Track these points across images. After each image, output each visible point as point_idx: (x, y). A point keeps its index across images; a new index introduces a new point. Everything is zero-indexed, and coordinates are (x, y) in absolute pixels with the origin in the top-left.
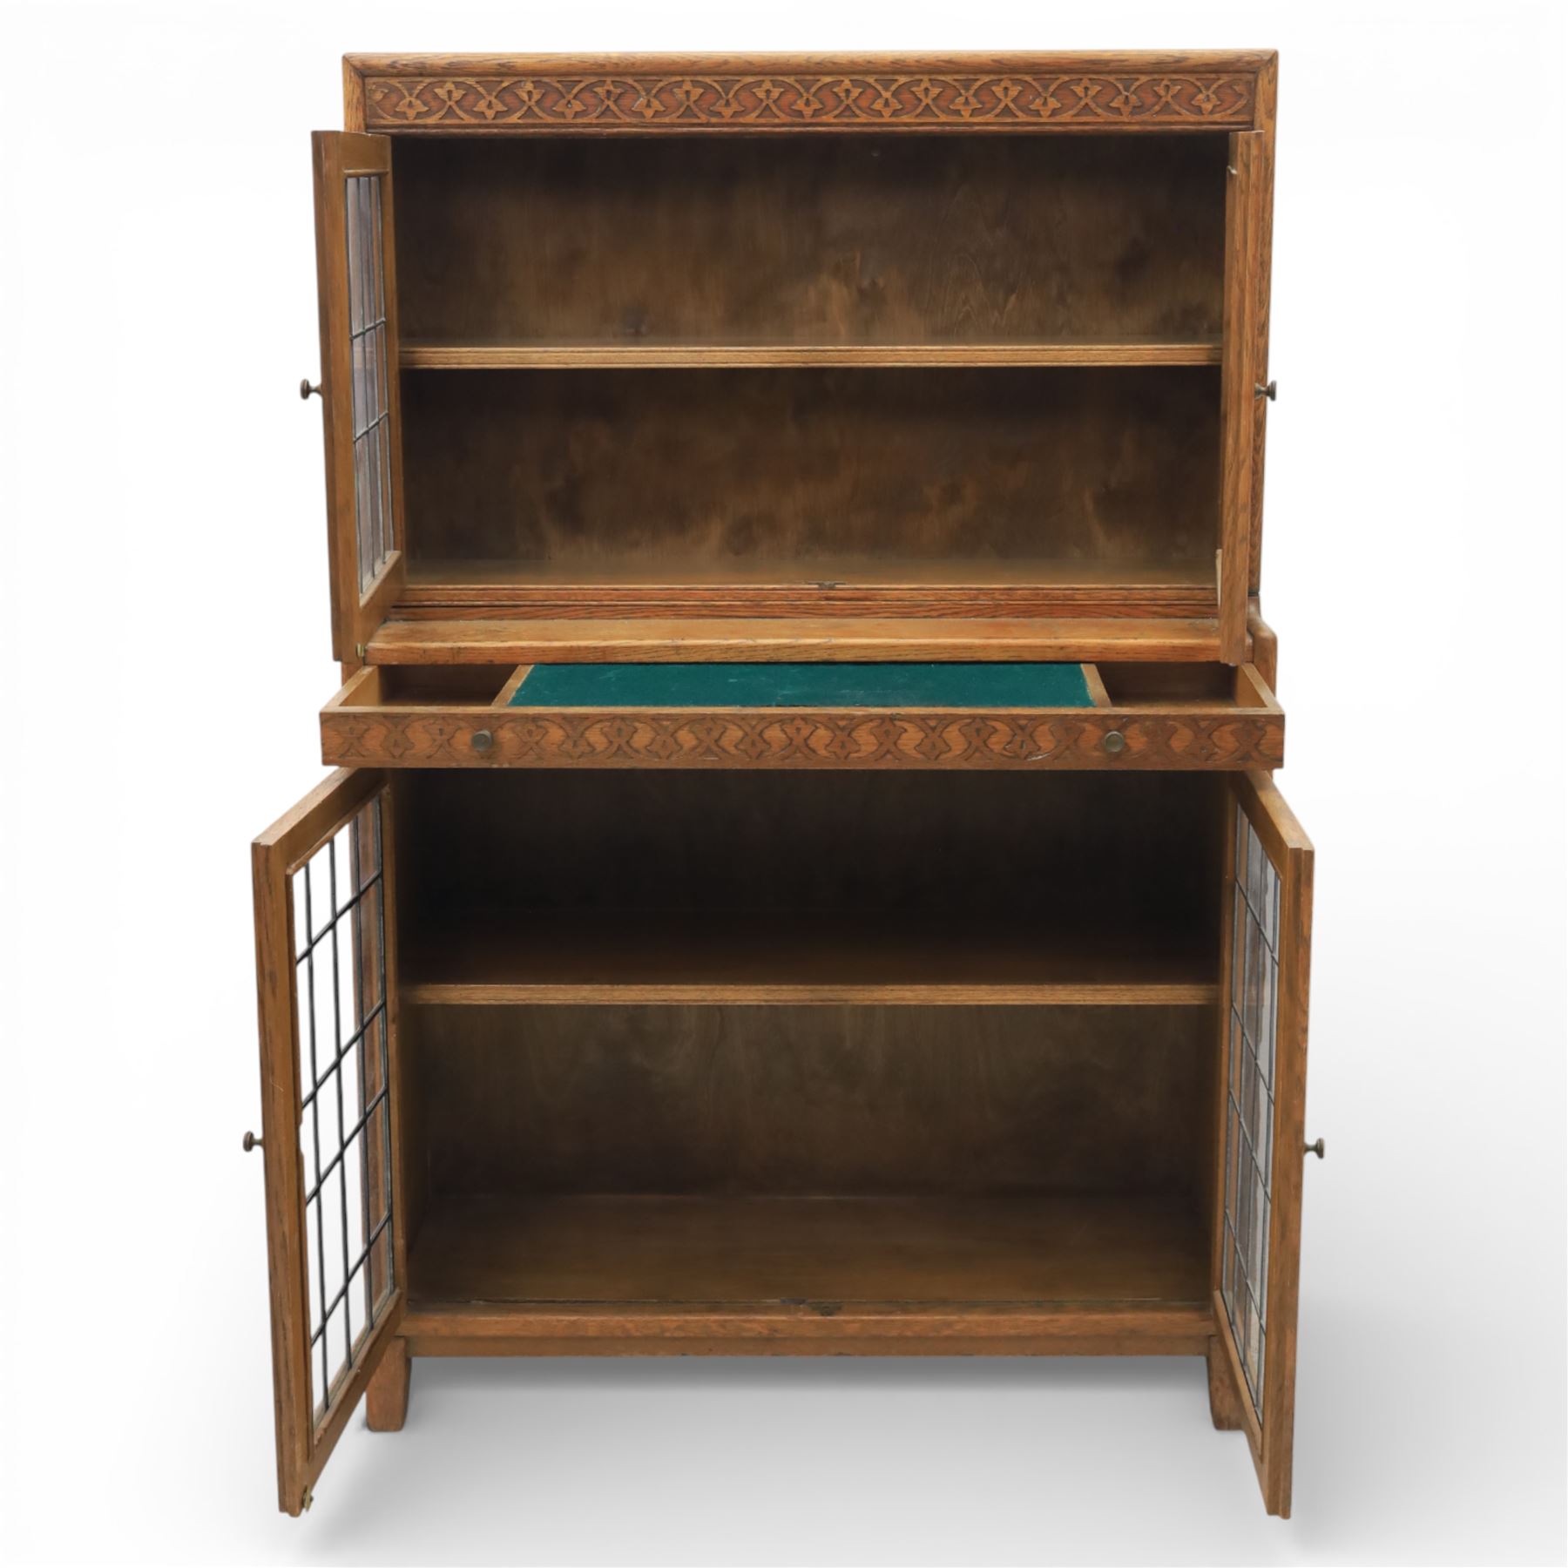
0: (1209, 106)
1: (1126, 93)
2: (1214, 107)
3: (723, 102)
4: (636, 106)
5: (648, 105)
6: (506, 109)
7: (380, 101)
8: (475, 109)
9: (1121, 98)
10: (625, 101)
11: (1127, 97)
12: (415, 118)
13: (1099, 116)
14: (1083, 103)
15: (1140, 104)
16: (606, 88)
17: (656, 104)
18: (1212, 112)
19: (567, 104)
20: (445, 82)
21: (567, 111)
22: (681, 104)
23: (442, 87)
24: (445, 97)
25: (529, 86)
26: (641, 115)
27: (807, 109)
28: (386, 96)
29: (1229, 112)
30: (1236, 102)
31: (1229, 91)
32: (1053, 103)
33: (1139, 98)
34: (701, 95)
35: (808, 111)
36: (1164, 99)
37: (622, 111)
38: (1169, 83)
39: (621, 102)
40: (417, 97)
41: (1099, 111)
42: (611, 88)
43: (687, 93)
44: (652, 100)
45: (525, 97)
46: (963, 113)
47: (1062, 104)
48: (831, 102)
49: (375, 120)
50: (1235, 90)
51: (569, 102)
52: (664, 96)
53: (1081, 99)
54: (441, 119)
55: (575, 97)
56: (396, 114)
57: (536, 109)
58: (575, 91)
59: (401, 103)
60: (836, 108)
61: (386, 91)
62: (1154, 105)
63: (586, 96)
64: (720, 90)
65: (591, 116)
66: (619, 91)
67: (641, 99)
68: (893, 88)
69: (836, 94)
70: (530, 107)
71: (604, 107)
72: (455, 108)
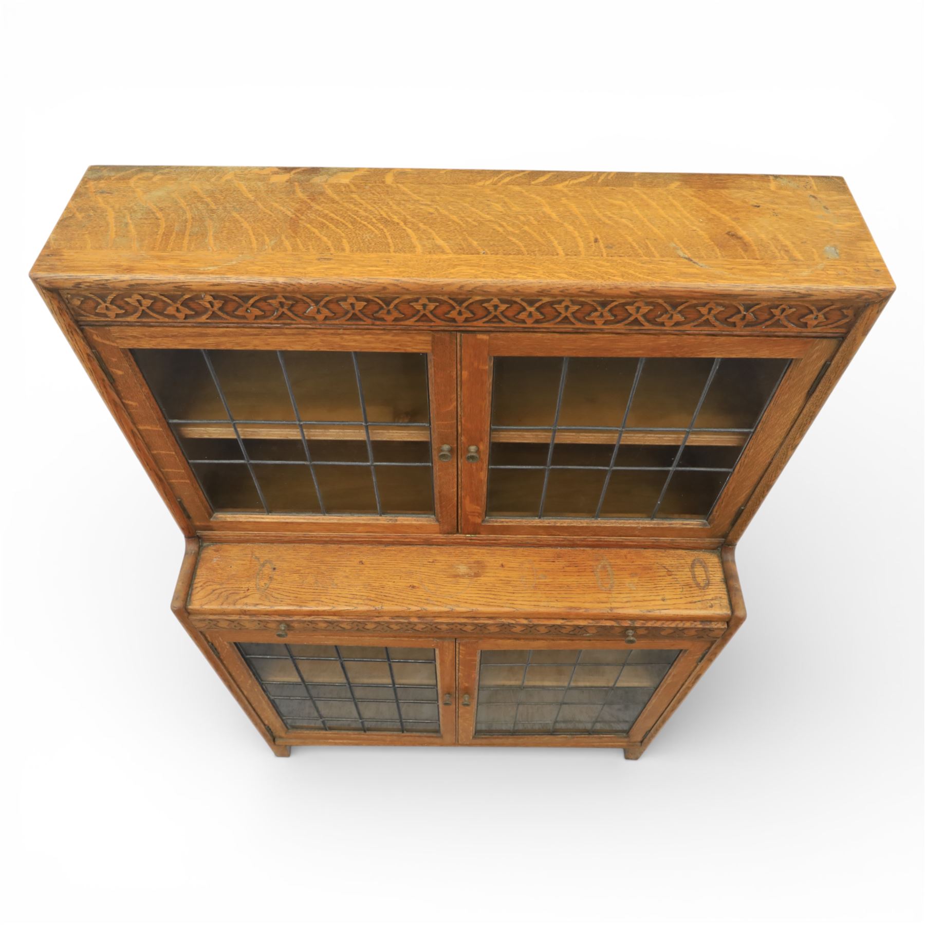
0: (815, 323)
1: (745, 313)
2: (819, 323)
3: (385, 311)
4: (307, 312)
5: (319, 312)
6: (193, 313)
7: (80, 305)
8: (165, 312)
9: (740, 316)
10: (299, 308)
11: (745, 315)
12: (116, 317)
13: (715, 327)
14: (704, 318)
15: (754, 320)
16: (278, 300)
17: (326, 312)
18: (816, 326)
19: (246, 310)
20: (133, 293)
21: (247, 315)
22: (347, 312)
23: (130, 297)
24: (137, 304)
25: (209, 298)
26: (314, 319)
27: (460, 317)
28: (82, 302)
29: (830, 326)
30: (839, 320)
31: (839, 313)
32: (678, 317)
33: (755, 315)
34: (365, 306)
35: (460, 319)
36: (776, 318)
37: (296, 315)
38: (786, 307)
39: (293, 309)
40: (111, 303)
41: (717, 323)
42: (283, 300)
43: (352, 305)
44: (321, 308)
45: (208, 306)
46: (596, 322)
47: (685, 318)
48: (481, 312)
49: (81, 317)
50: (843, 313)
51: (247, 309)
52: (331, 306)
53: (703, 315)
54: (139, 317)
55: (253, 305)
56: (97, 314)
57: (220, 313)
58: (251, 301)
59: (99, 307)
60: (486, 316)
61: (82, 299)
62: (766, 320)
63: (262, 304)
64: (380, 302)
65: (270, 318)
66: (290, 302)
67: (312, 308)
68: (537, 305)
69: (486, 308)
70: (213, 312)
71: (280, 313)
72: (147, 311)
